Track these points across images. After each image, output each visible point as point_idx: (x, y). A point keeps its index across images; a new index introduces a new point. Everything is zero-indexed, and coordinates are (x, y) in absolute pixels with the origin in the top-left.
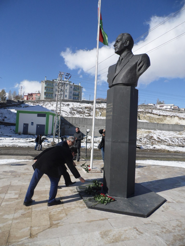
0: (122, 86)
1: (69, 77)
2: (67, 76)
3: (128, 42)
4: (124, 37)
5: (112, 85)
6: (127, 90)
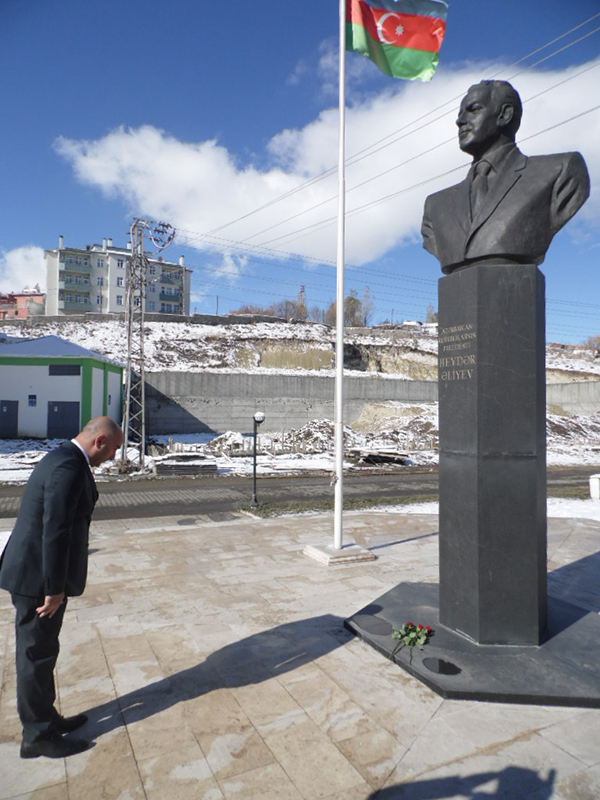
0: (507, 263)
4: (493, 93)
5: (462, 259)
6: (525, 276)
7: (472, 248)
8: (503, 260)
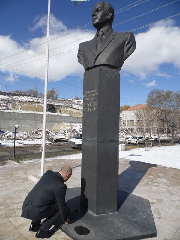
3: (110, 14)
4: (105, 6)
5: (93, 65)
6: (115, 74)
7: (97, 61)
8: (108, 67)
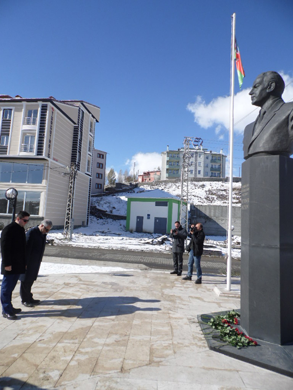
1: (200, 143)
2: (196, 141)
3: (272, 84)
6: (274, 161)
